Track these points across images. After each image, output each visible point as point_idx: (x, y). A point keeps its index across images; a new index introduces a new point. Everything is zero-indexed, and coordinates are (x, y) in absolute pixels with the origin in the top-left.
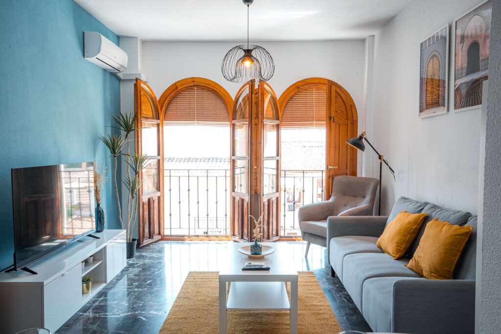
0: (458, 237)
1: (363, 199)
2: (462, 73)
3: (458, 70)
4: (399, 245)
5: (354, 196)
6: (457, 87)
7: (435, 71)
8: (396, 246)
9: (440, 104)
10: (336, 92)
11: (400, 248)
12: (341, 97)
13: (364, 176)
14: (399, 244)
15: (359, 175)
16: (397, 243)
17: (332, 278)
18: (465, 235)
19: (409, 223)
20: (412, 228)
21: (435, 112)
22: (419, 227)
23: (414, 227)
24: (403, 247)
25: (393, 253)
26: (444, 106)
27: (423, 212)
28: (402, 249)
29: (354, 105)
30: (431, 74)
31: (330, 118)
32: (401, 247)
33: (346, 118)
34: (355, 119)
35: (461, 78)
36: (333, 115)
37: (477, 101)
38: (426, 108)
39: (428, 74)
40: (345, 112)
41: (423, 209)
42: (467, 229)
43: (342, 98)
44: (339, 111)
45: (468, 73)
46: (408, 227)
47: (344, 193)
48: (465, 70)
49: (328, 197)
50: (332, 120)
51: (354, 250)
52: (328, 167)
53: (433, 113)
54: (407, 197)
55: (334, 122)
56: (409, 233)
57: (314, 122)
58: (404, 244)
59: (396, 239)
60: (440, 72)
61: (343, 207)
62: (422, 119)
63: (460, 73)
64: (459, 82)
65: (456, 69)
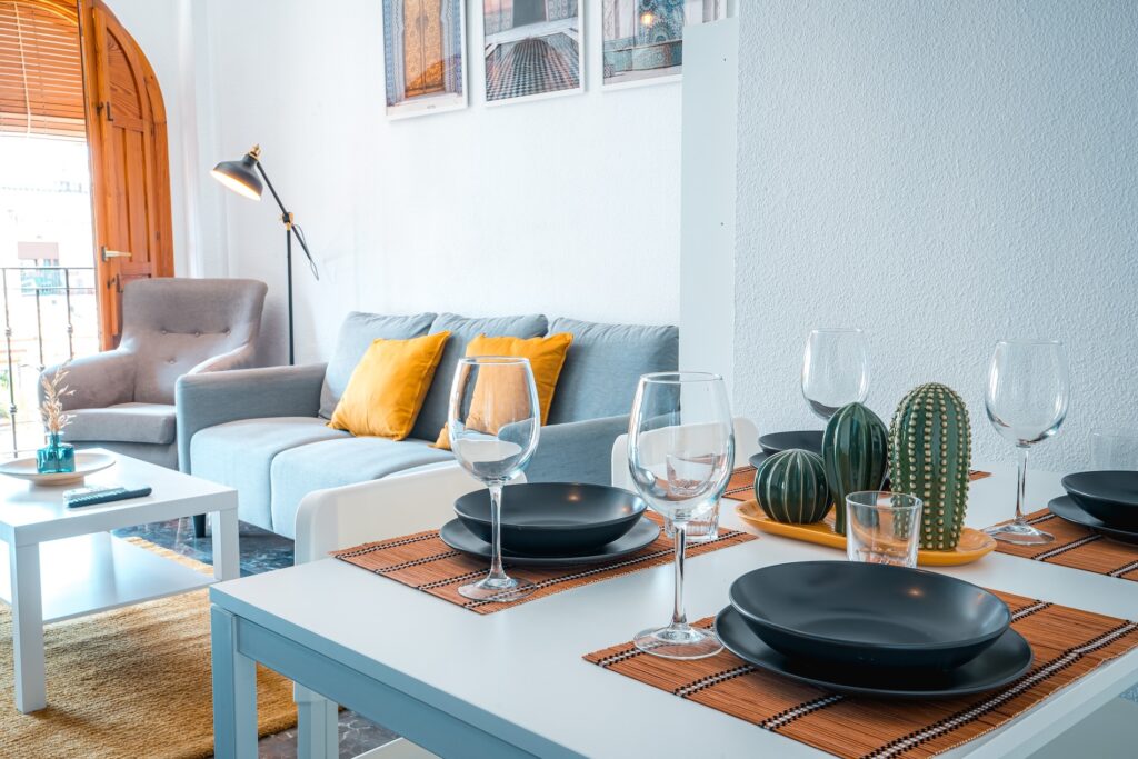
0: (548, 357)
1: (223, 335)
2: (501, 21)
3: (492, 13)
4: (403, 407)
5: (196, 332)
6: (490, 50)
7: (427, 8)
8: (396, 411)
9: (448, 89)
10: (108, 29)
11: (405, 414)
12: (121, 47)
13: (196, 273)
14: (400, 407)
15: (179, 273)
16: (397, 403)
17: (196, 540)
18: (560, 352)
19: (416, 357)
20: (425, 367)
21: (433, 106)
22: (436, 362)
23: (430, 364)
24: (412, 410)
25: (391, 428)
26: (457, 90)
27: (432, 332)
28: (410, 416)
29: (153, 77)
30: (415, 16)
31: (99, 109)
32: (407, 412)
33: (137, 113)
34: (157, 118)
35: (500, 31)
36: (106, 98)
37: (543, 85)
38: (406, 96)
39: (407, 13)
40: (134, 94)
41: (429, 326)
42: (560, 339)
43: (124, 53)
44: (120, 91)
45: (518, 22)
46: (416, 366)
47: (164, 328)
48: (509, 16)
49: (114, 342)
50: (104, 113)
51: (290, 441)
52: (103, 255)
53: (428, 107)
54: (367, 312)
55: (109, 120)
56: (420, 379)
57: (30, 117)
58: (413, 405)
59: (396, 395)
60: (444, 13)
61: (166, 363)
62: (393, 122)
63: (497, 20)
64: (495, 39)
65: (487, 11)
